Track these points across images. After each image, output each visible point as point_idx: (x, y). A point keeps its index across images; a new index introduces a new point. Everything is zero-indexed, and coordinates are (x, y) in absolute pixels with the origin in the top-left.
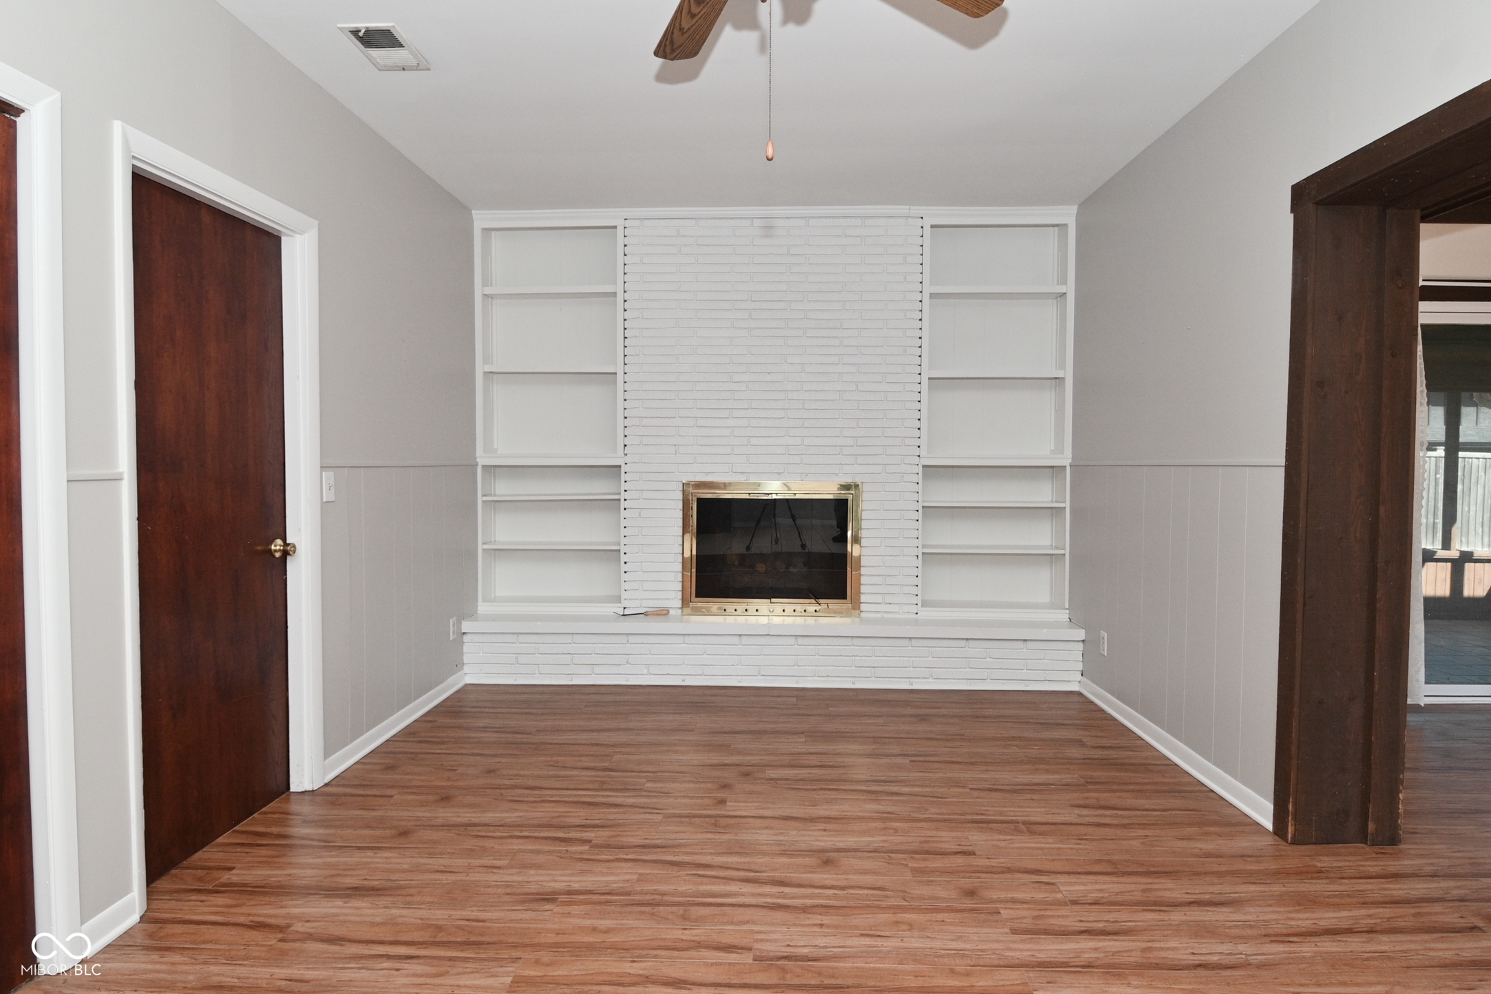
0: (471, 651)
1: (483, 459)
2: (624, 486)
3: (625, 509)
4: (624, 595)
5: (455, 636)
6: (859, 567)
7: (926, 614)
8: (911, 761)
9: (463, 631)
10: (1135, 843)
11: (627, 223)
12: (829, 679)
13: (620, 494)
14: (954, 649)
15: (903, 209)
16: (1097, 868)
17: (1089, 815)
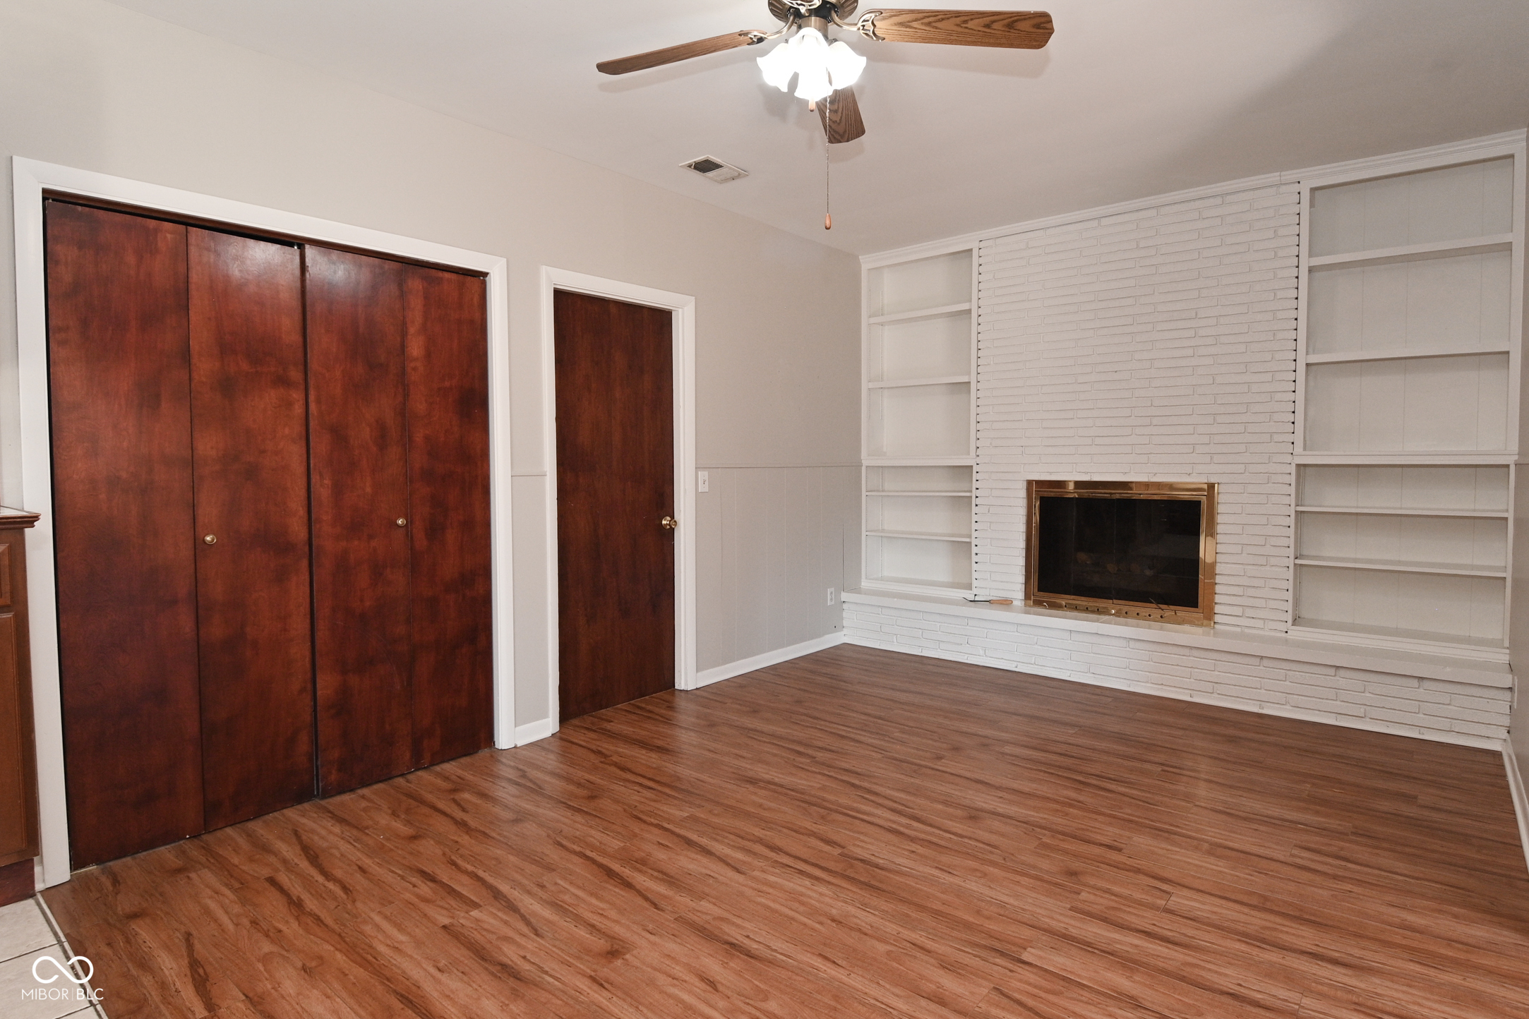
0: (850, 617)
1: (866, 460)
2: (975, 485)
3: (977, 505)
4: (975, 583)
5: (833, 603)
6: (1213, 575)
7: (1298, 633)
8: (1163, 770)
9: (843, 600)
10: (1325, 893)
11: (982, 245)
12: (1164, 687)
13: (971, 491)
14: (1320, 676)
15: (1274, 177)
16: (1245, 899)
17: (1305, 858)
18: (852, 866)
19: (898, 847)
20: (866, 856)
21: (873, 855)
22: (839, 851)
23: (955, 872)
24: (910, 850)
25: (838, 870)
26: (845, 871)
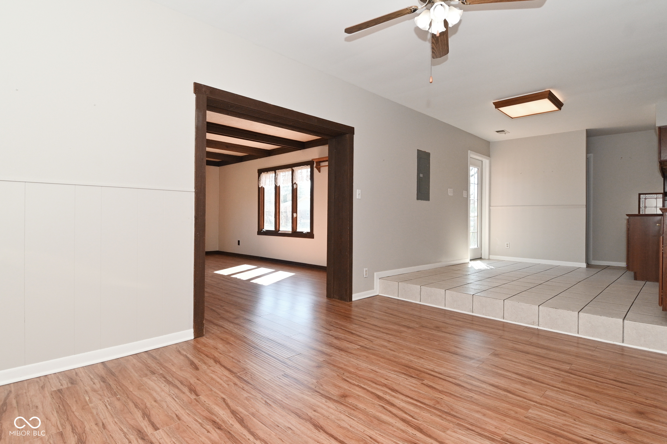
18: (417, 375)
19: (393, 382)
20: (410, 379)
21: (407, 379)
22: (423, 382)
23: (370, 370)
24: (388, 380)
25: (423, 374)
26: (420, 373)
